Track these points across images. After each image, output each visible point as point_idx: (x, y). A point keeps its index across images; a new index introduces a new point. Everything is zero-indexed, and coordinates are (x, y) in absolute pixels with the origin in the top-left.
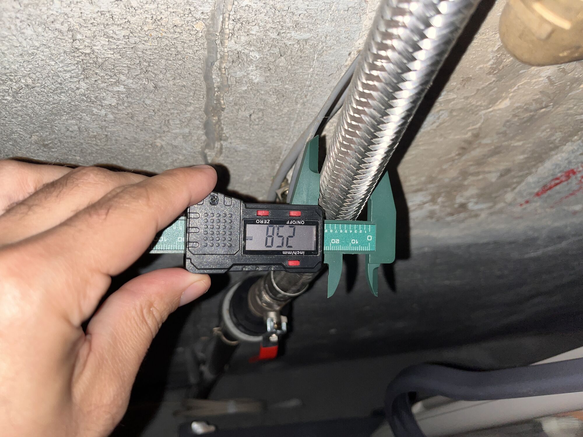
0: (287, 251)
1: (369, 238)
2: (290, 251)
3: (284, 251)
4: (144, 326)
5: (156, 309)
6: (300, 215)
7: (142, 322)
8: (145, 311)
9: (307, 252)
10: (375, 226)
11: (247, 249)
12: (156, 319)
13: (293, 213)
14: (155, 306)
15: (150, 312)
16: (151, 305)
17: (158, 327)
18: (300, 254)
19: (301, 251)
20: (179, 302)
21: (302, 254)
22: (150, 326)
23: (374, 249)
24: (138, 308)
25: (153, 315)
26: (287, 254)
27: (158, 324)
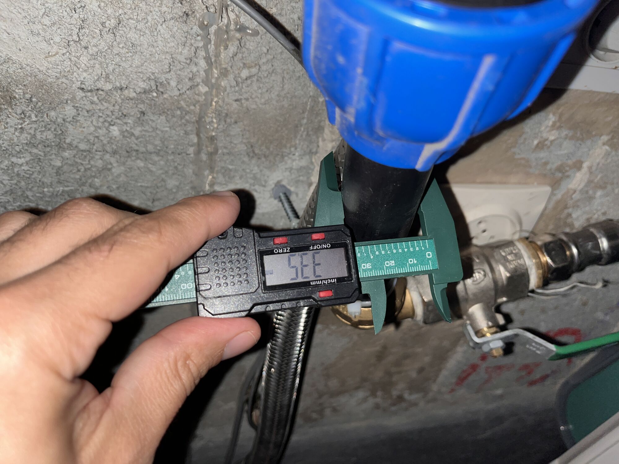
0: (316, 281)
1: (429, 255)
2: (319, 280)
3: (312, 281)
4: (176, 382)
5: (193, 362)
6: (323, 237)
7: (175, 377)
8: (180, 364)
9: (340, 280)
10: (432, 241)
11: (268, 284)
12: (192, 374)
13: (315, 236)
14: (193, 358)
15: (185, 365)
16: (187, 357)
17: (194, 383)
18: (331, 283)
19: (332, 279)
20: (222, 355)
21: (333, 283)
22: (184, 381)
23: (437, 266)
24: (171, 360)
25: (189, 369)
26: (316, 284)
27: (194, 380)
